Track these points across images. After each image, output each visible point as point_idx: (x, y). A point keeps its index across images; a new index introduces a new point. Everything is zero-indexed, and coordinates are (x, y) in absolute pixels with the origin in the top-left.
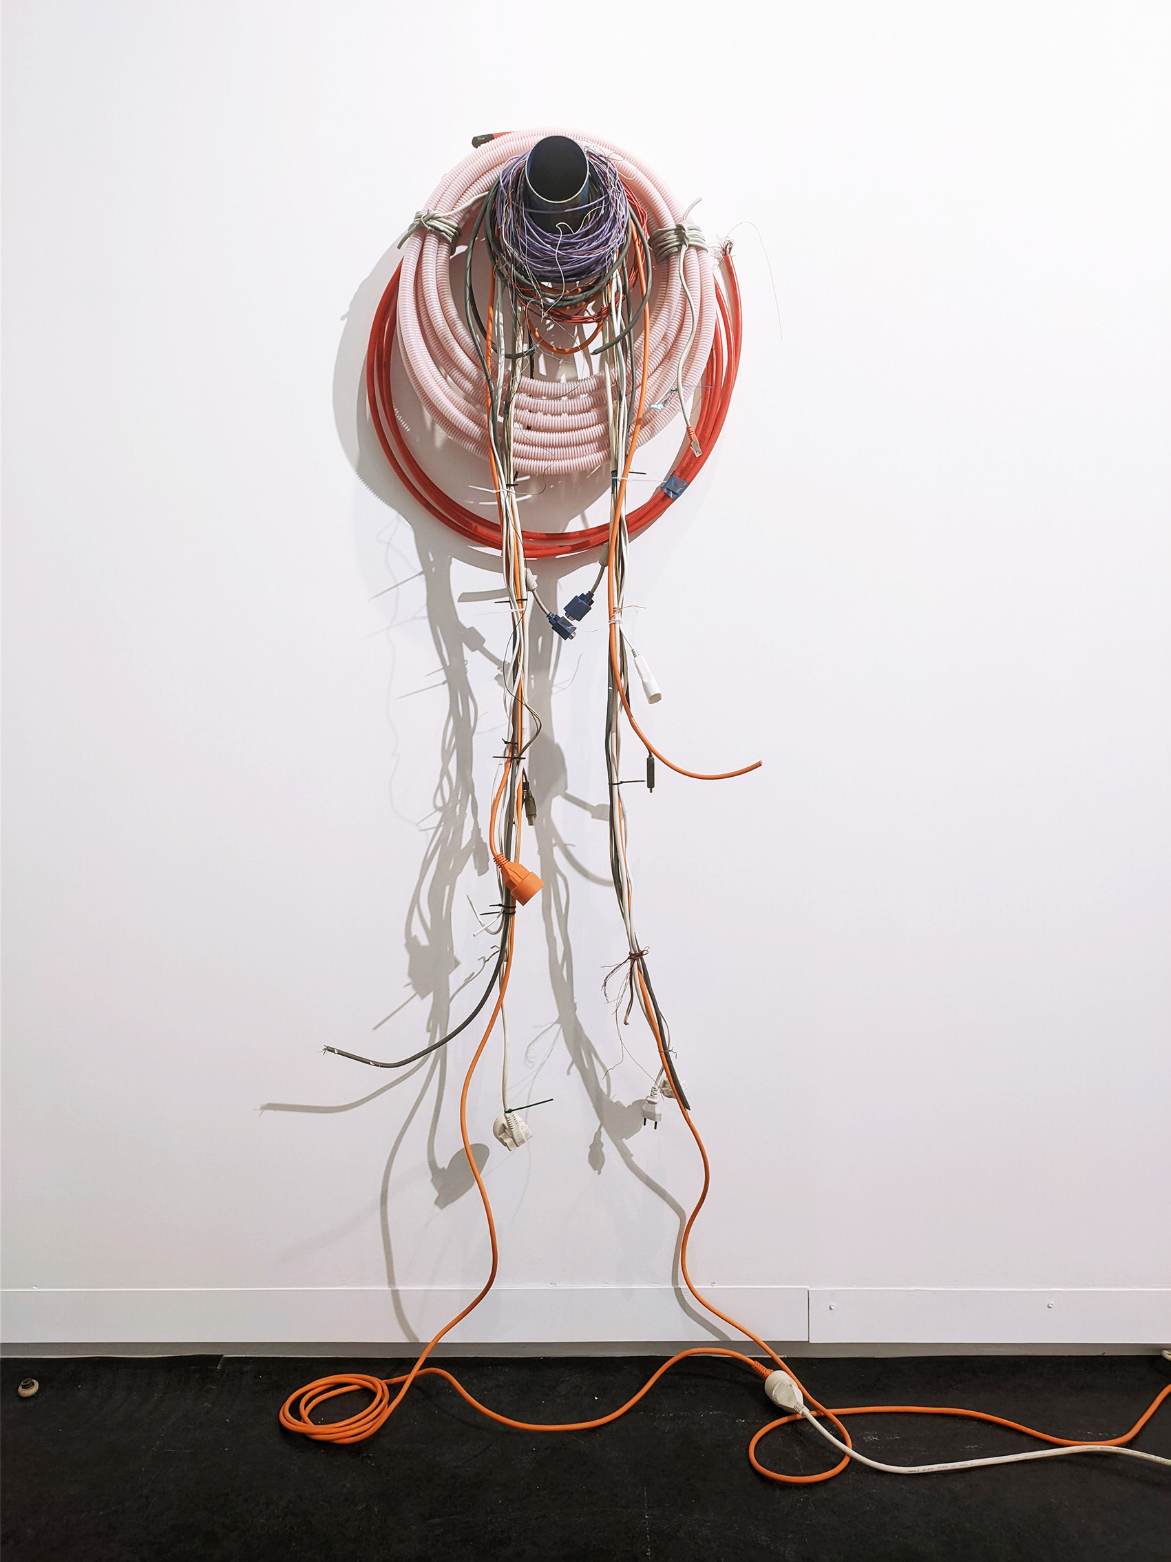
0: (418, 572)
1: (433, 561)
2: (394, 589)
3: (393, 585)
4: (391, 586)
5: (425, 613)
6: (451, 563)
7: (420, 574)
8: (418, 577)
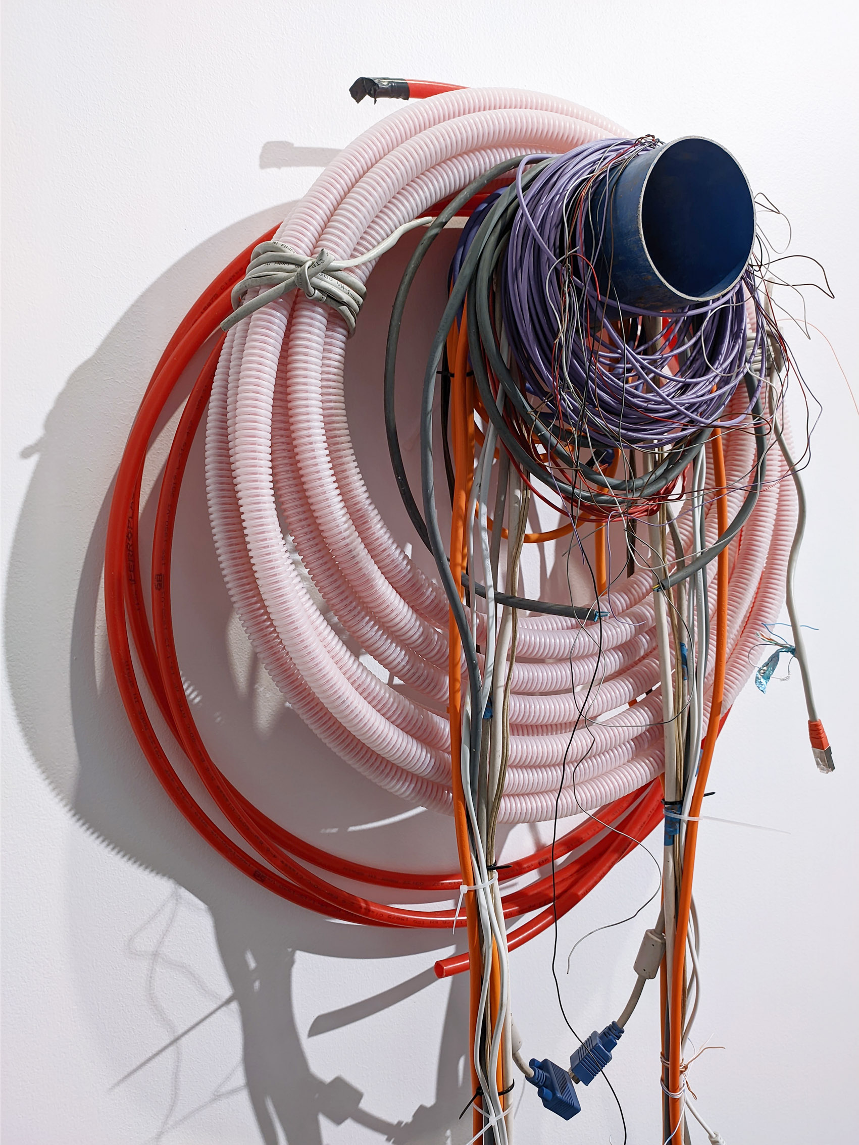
0: (224, 1000)
1: (256, 968)
2: (171, 1048)
3: (168, 1042)
4: (164, 1044)
5: (239, 1078)
6: (292, 963)
7: (228, 1002)
8: (224, 1009)
